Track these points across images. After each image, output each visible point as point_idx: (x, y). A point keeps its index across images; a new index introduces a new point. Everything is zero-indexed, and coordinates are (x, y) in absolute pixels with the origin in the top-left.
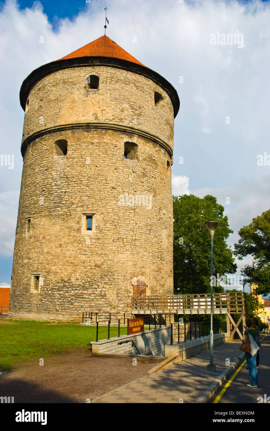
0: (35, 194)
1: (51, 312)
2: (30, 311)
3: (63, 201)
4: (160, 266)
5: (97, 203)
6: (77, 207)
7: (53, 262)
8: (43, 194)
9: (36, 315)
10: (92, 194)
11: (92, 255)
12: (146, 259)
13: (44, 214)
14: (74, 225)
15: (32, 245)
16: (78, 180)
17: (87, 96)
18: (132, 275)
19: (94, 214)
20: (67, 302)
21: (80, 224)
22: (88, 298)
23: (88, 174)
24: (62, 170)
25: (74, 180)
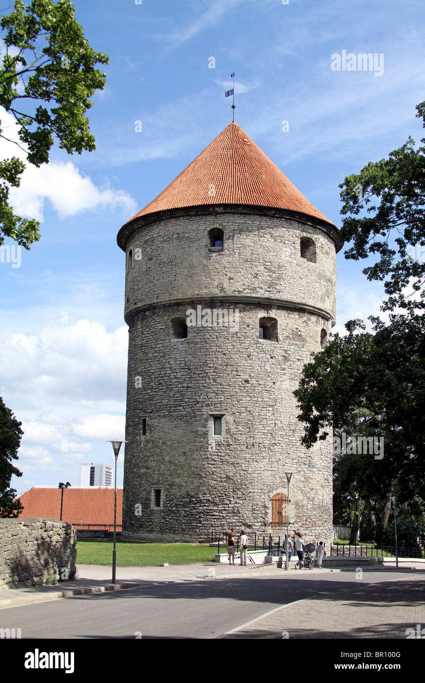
0: (150, 387)
2: (151, 531)
3: (185, 398)
4: (308, 475)
5: (226, 401)
6: (203, 406)
7: (176, 473)
8: (160, 388)
9: (159, 534)
10: (220, 390)
11: (222, 465)
12: (289, 468)
13: (163, 414)
14: (200, 429)
15: (150, 452)
16: (203, 372)
17: (210, 259)
18: (271, 487)
19: (223, 415)
20: (194, 520)
21: (207, 428)
22: (219, 516)
23: (214, 365)
24: (183, 358)
25: (197, 372)
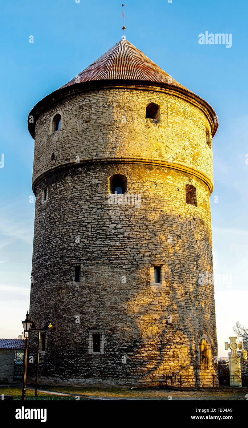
0: (84, 236)
1: (120, 377)
2: (89, 377)
3: (126, 248)
5: (164, 253)
6: (144, 256)
7: (118, 318)
8: (98, 237)
9: (100, 380)
10: (159, 242)
11: (163, 311)
13: (102, 261)
14: (142, 276)
15: (87, 297)
16: (143, 225)
17: (149, 128)
19: (162, 265)
20: (139, 364)
21: (149, 276)
22: (161, 359)
23: (153, 219)
24: (123, 211)
25: (138, 225)
